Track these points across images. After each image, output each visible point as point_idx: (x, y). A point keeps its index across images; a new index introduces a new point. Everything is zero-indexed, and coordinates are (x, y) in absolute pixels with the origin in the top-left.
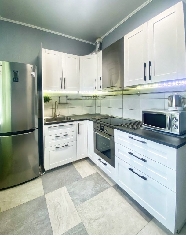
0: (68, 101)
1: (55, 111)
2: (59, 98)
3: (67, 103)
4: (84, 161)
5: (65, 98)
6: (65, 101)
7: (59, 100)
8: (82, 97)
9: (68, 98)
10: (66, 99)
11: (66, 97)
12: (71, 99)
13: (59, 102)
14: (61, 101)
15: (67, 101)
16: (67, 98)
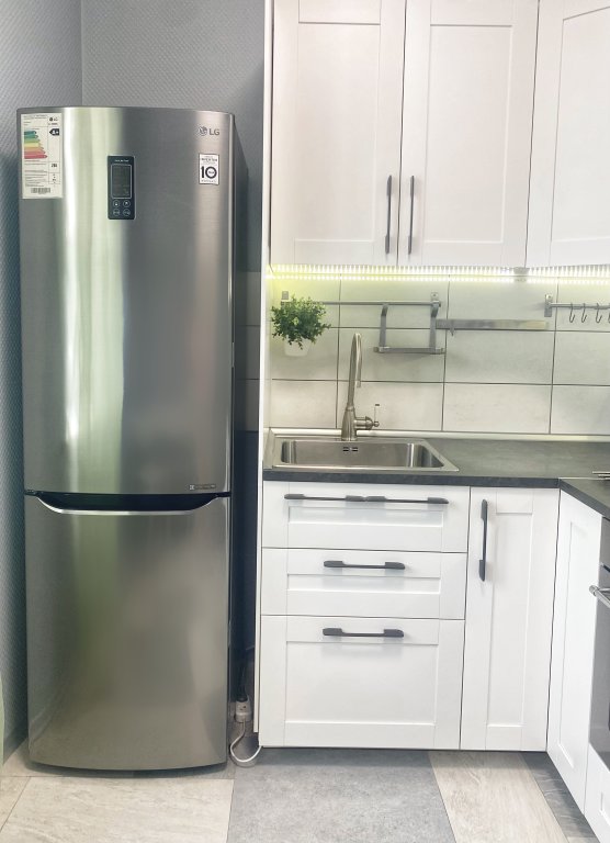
0: (440, 335)
1: (350, 401)
2: (384, 314)
3: (430, 351)
4: (514, 772)
5: (423, 317)
6: (420, 339)
7: (383, 328)
8: (549, 308)
9: (441, 316)
10: (426, 321)
11: (427, 311)
13: (382, 340)
14: (395, 338)
15: (433, 338)
16: (434, 314)
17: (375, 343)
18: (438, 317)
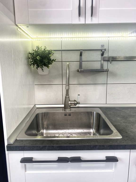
0: (105, 64)
1: (67, 91)
2: (81, 55)
5: (97, 56)
6: (97, 66)
7: (81, 62)
9: (106, 55)
10: (99, 57)
11: (100, 53)
12: (113, 59)
13: (81, 66)
14: (86, 65)
15: (102, 65)
16: (102, 55)
17: (77, 68)
18: (104, 56)
